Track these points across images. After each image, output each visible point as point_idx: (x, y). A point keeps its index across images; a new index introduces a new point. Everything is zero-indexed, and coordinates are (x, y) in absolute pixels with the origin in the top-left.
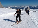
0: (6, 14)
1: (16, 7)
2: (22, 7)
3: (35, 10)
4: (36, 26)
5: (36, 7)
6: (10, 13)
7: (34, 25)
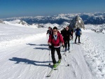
0: (6, 42)
1: (39, 17)
2: (57, 18)
6: (20, 38)
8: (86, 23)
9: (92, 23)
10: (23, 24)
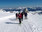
1: (11, 9)
2: (18, 9)
3: (34, 12)
4: (33, 31)
5: (35, 8)
7: (31, 30)
8: (29, 11)
9: (31, 11)
10: (4, 11)
